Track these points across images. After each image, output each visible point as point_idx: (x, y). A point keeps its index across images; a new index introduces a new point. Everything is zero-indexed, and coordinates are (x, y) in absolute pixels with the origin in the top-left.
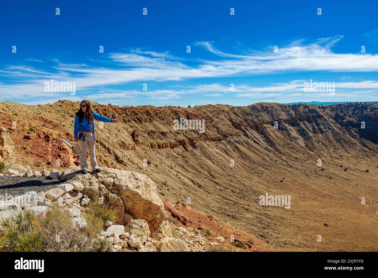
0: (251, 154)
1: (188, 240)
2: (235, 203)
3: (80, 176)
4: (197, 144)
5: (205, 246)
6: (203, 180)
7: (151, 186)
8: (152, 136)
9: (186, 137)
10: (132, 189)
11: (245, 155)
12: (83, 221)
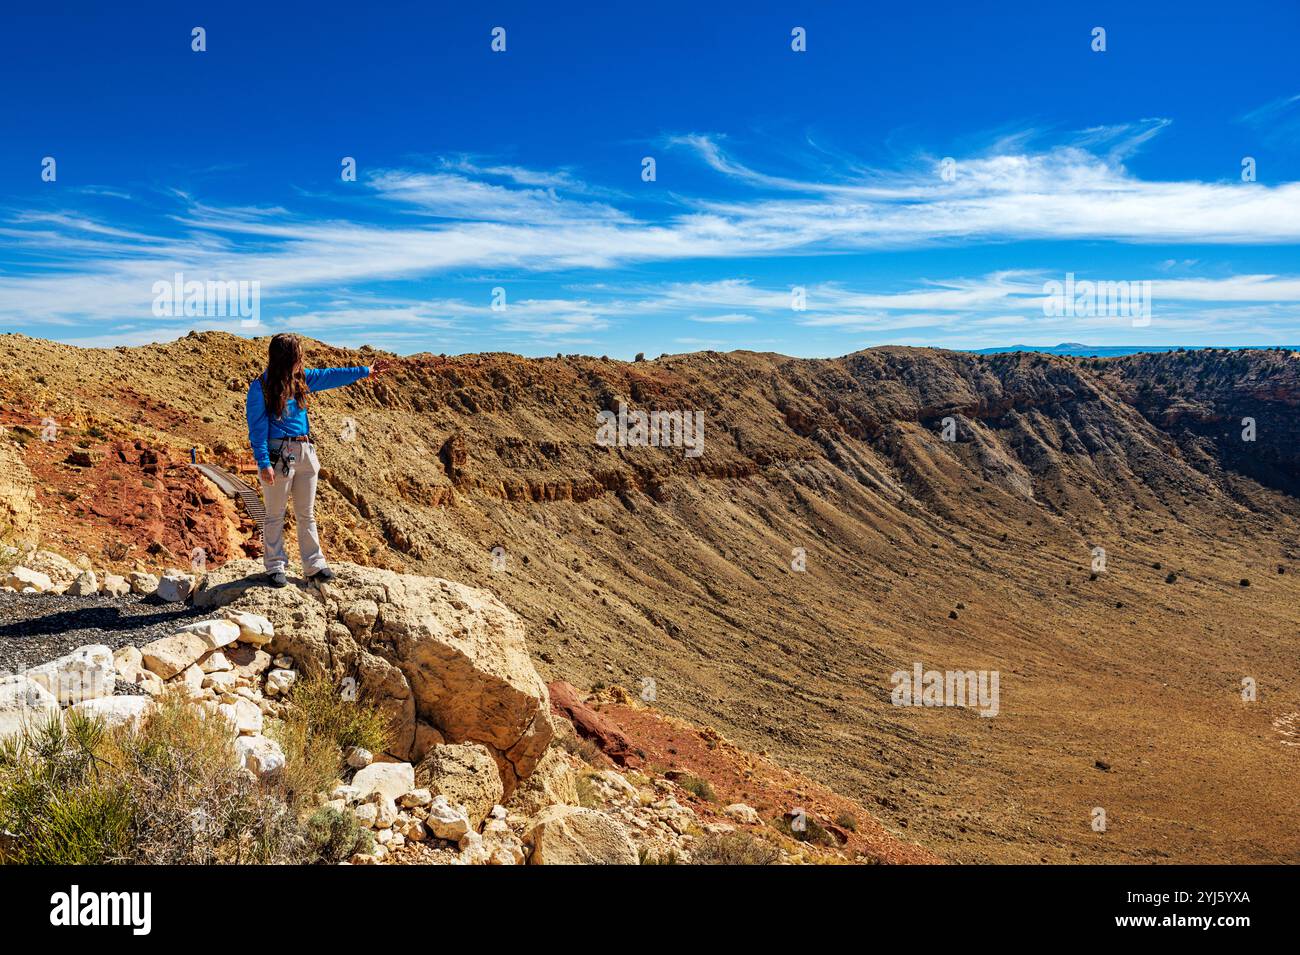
0: (849, 523)
1: (630, 816)
2: (794, 690)
3: (262, 594)
4: (666, 486)
5: (690, 837)
6: (686, 609)
7: (508, 631)
8: (511, 457)
9: (630, 461)
10: (443, 640)
11: (830, 524)
12: (270, 747)
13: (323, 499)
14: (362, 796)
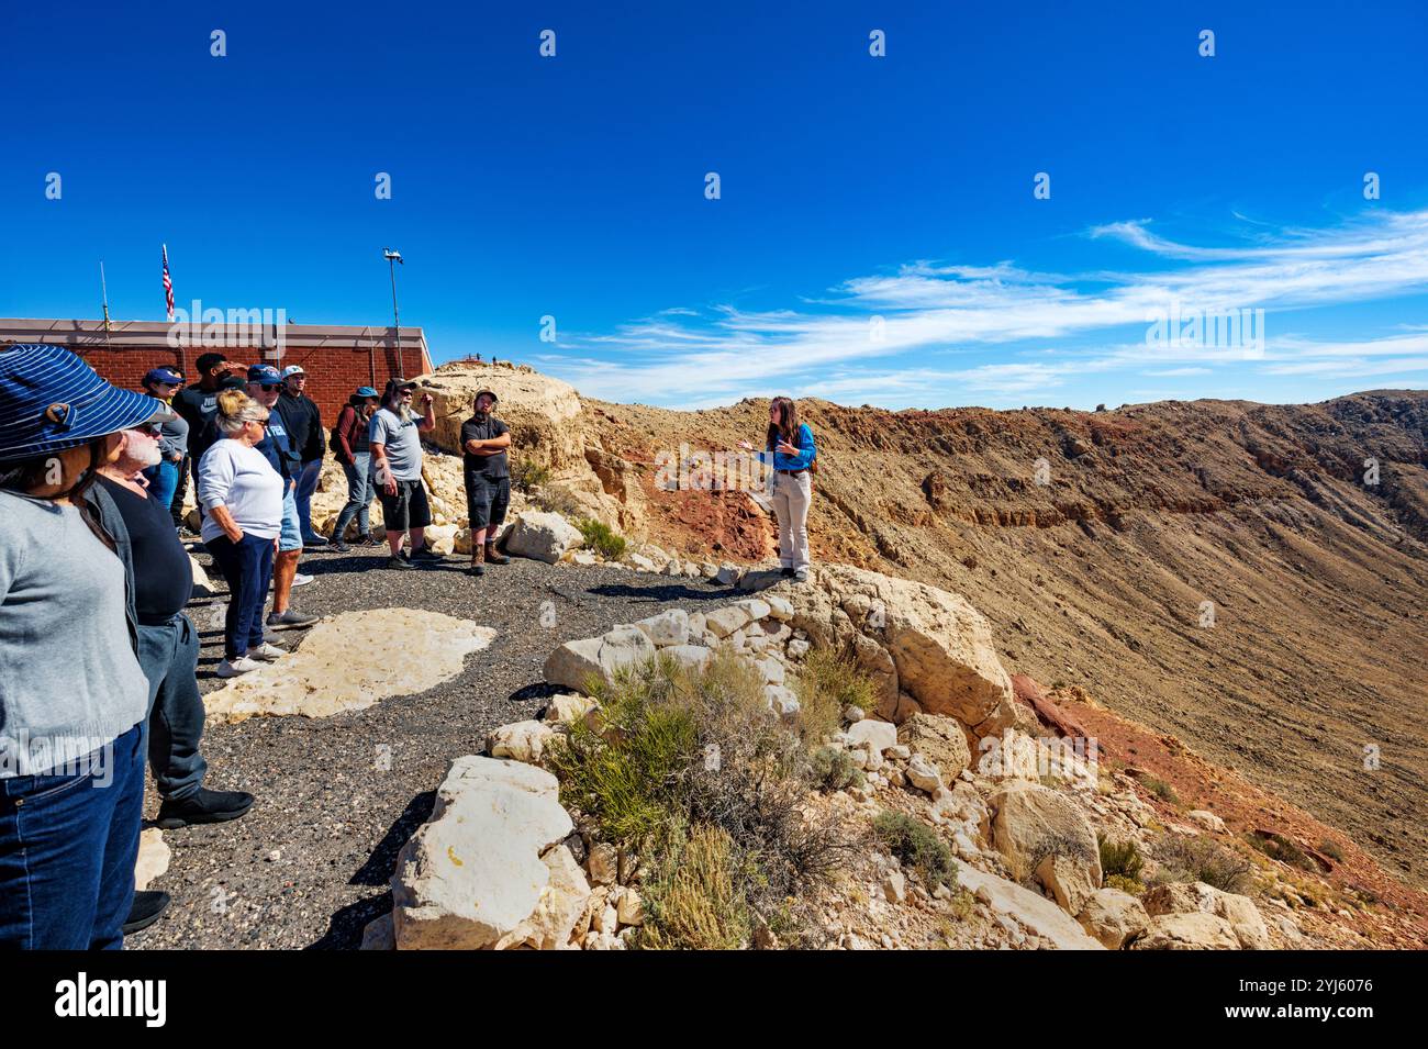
1: (1090, 802)
2: (1266, 715)
3: (785, 584)
4: (1126, 517)
5: (1151, 832)
6: (1148, 627)
7: (976, 629)
8: (981, 489)
9: (1090, 496)
10: (922, 632)
11: (1310, 561)
12: (789, 695)
13: (832, 517)
14: (856, 743)
